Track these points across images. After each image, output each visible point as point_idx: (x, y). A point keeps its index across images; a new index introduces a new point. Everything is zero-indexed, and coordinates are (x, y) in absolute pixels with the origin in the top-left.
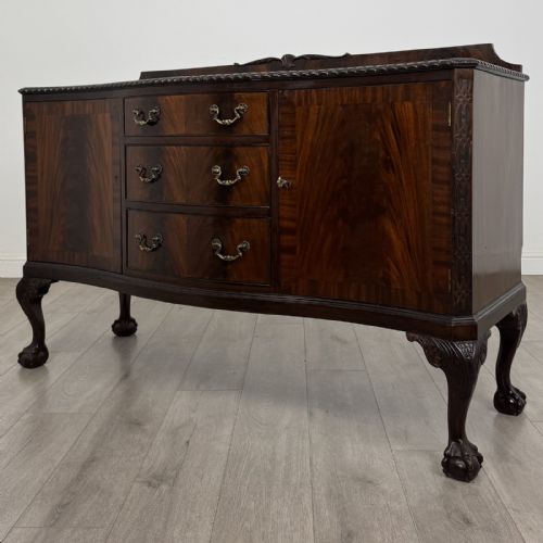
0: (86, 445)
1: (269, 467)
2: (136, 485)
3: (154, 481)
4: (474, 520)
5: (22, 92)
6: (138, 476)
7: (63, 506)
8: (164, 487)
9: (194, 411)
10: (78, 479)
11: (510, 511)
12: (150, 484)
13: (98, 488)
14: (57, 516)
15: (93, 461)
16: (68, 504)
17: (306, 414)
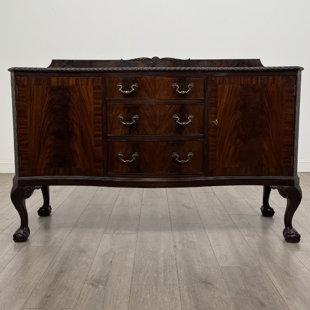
0: (57, 264)
1: (155, 275)
2: (85, 286)
3: (95, 283)
4: (266, 304)
5: (9, 70)
6: (86, 280)
7: (47, 297)
8: (101, 287)
9: (113, 245)
10: (54, 282)
11: (285, 299)
12: (93, 285)
13: (65, 287)
14: (45, 303)
15: (61, 272)
16: (50, 296)
17: (172, 246)
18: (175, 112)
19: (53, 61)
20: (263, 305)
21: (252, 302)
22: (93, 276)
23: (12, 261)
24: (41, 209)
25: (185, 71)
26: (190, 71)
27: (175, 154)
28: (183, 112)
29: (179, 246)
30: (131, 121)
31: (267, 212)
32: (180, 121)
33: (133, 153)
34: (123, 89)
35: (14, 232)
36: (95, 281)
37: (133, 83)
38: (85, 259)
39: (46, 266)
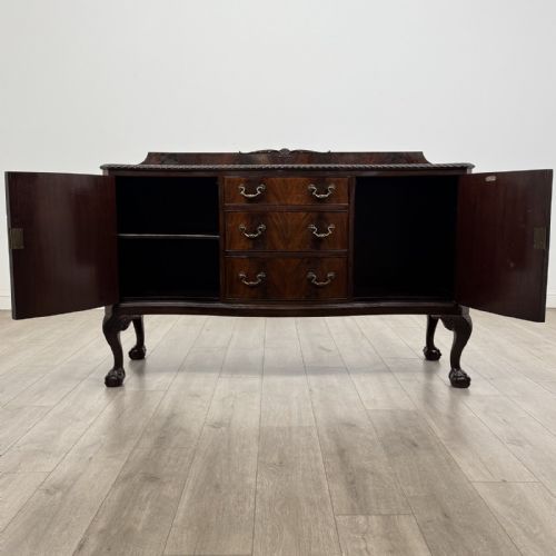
0: (166, 407)
3: (216, 425)
4: (419, 444)
6: (205, 423)
7: (162, 438)
8: (223, 428)
9: (233, 389)
12: (214, 427)
13: (181, 429)
15: (173, 416)
17: (307, 391)
18: (312, 221)
19: (150, 154)
20: (416, 445)
21: (403, 443)
24: (133, 349)
25: (324, 169)
26: (330, 169)
27: (311, 275)
28: (321, 221)
29: (316, 391)
30: (255, 232)
31: (432, 354)
32: (318, 233)
33: (259, 272)
34: (246, 192)
35: (106, 374)
36: (216, 423)
37: (260, 184)
38: (199, 403)
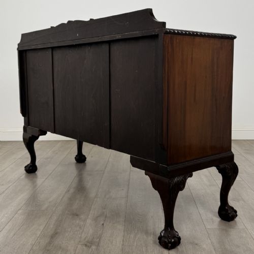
22: (87, 237)
23: (9, 224)
36: (88, 242)
38: (78, 222)
39: (42, 228)
